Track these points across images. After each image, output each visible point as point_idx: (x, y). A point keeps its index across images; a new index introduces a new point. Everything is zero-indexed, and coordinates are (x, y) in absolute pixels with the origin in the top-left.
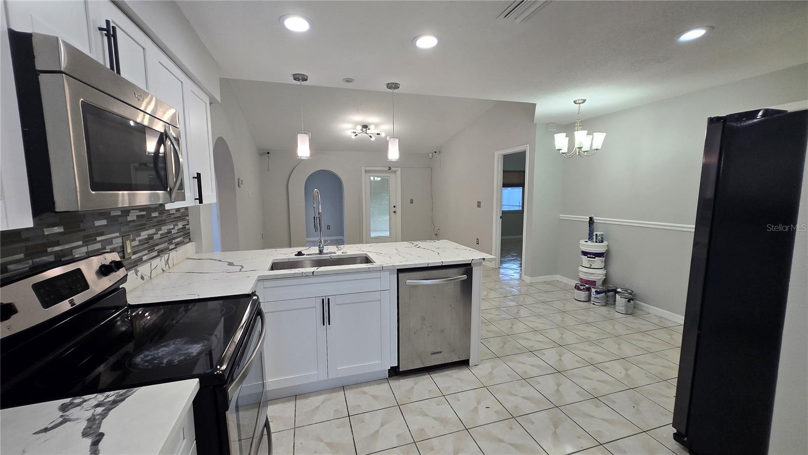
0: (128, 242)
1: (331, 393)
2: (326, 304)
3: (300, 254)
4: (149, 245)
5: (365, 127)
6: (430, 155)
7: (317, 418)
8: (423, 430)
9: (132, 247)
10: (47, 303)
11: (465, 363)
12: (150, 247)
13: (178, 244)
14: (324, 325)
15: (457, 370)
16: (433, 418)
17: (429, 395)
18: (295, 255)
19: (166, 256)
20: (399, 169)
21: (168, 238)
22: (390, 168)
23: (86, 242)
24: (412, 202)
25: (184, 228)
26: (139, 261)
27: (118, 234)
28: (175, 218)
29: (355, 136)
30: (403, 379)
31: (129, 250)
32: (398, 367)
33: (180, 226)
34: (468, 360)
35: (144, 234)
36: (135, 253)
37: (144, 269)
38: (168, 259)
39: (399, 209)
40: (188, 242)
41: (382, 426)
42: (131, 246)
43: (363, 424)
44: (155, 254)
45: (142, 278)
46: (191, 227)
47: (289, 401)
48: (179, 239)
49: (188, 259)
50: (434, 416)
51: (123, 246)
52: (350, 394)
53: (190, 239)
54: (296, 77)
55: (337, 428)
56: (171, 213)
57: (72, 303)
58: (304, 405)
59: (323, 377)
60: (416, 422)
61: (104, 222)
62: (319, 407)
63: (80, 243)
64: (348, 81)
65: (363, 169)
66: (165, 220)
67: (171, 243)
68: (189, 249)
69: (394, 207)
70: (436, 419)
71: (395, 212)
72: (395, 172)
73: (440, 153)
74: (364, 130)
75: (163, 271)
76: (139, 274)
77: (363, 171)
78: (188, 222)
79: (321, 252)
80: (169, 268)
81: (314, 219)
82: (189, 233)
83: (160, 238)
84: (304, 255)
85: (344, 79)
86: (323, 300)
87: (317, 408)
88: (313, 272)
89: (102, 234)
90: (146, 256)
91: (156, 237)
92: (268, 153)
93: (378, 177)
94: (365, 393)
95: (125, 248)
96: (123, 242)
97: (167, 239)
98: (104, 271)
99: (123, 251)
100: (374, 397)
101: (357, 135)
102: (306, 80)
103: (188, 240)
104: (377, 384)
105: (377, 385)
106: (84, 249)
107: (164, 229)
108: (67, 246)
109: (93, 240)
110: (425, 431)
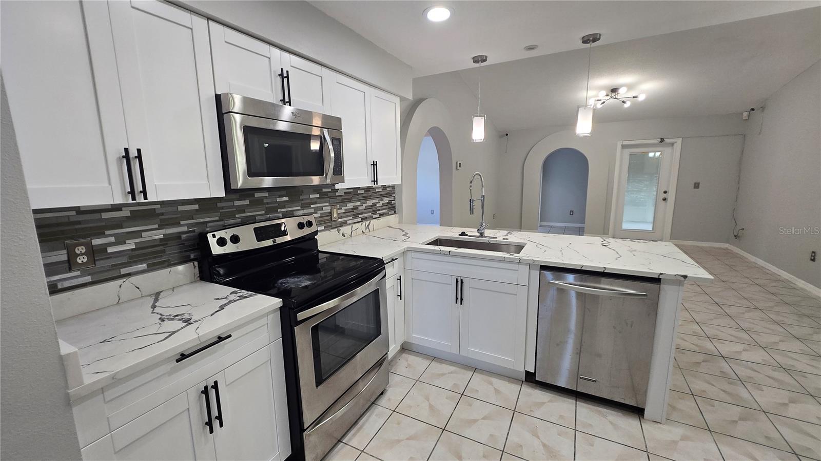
0: (335, 210)
1: (462, 368)
2: (460, 284)
3: (463, 234)
4: (354, 213)
5: (614, 90)
6: (745, 114)
7: (437, 383)
8: (521, 446)
9: (338, 214)
10: (259, 239)
11: (638, 411)
12: (354, 215)
13: (381, 215)
14: (456, 303)
15: (620, 414)
16: (542, 442)
17: (557, 420)
18: (459, 235)
19: (367, 223)
20: (679, 141)
21: (373, 209)
22: (662, 140)
23: (302, 208)
24: (697, 186)
25: (390, 202)
26: (344, 224)
27: (328, 204)
28: (381, 195)
29: (602, 103)
30: (539, 390)
31: (335, 215)
32: (534, 374)
33: (386, 200)
34: (644, 410)
35: (350, 206)
36: (340, 218)
37: (346, 229)
38: (369, 225)
39: (671, 197)
40: (393, 214)
41: (483, 419)
42: (337, 212)
43: (469, 407)
44: (359, 220)
45: (343, 235)
46: (397, 202)
47: (427, 359)
48: (384, 211)
49: (389, 227)
50: (545, 442)
51: (331, 212)
52: (477, 377)
53: (395, 212)
54: (476, 60)
55: (446, 398)
56: (377, 191)
57: (274, 242)
58: (437, 367)
59: (455, 351)
60: (520, 435)
61: (318, 196)
62: (445, 374)
63: (300, 208)
64: (530, 48)
65: (619, 144)
66: (371, 196)
67: (375, 213)
68: (392, 219)
69: (665, 192)
70: (544, 445)
71: (665, 199)
72: (672, 144)
73: (763, 111)
74: (614, 94)
75: (363, 233)
76: (341, 232)
77: (619, 147)
78: (394, 198)
79: (482, 235)
80: (369, 231)
81: (470, 201)
82: (395, 207)
83: (364, 209)
84: (467, 235)
85: (525, 48)
86: (457, 279)
87: (443, 375)
88: (450, 251)
89: (315, 203)
90: (350, 221)
91: (360, 208)
92: (507, 135)
93: (655, 152)
94: (491, 384)
95: (332, 214)
96: (331, 210)
97: (371, 210)
98: (301, 226)
99: (331, 215)
100: (497, 391)
101: (604, 102)
102: (485, 60)
103: (393, 212)
104: (509, 382)
105: (507, 383)
106: (302, 212)
107: (369, 203)
108: (290, 209)
109: (308, 207)
110: (522, 449)
